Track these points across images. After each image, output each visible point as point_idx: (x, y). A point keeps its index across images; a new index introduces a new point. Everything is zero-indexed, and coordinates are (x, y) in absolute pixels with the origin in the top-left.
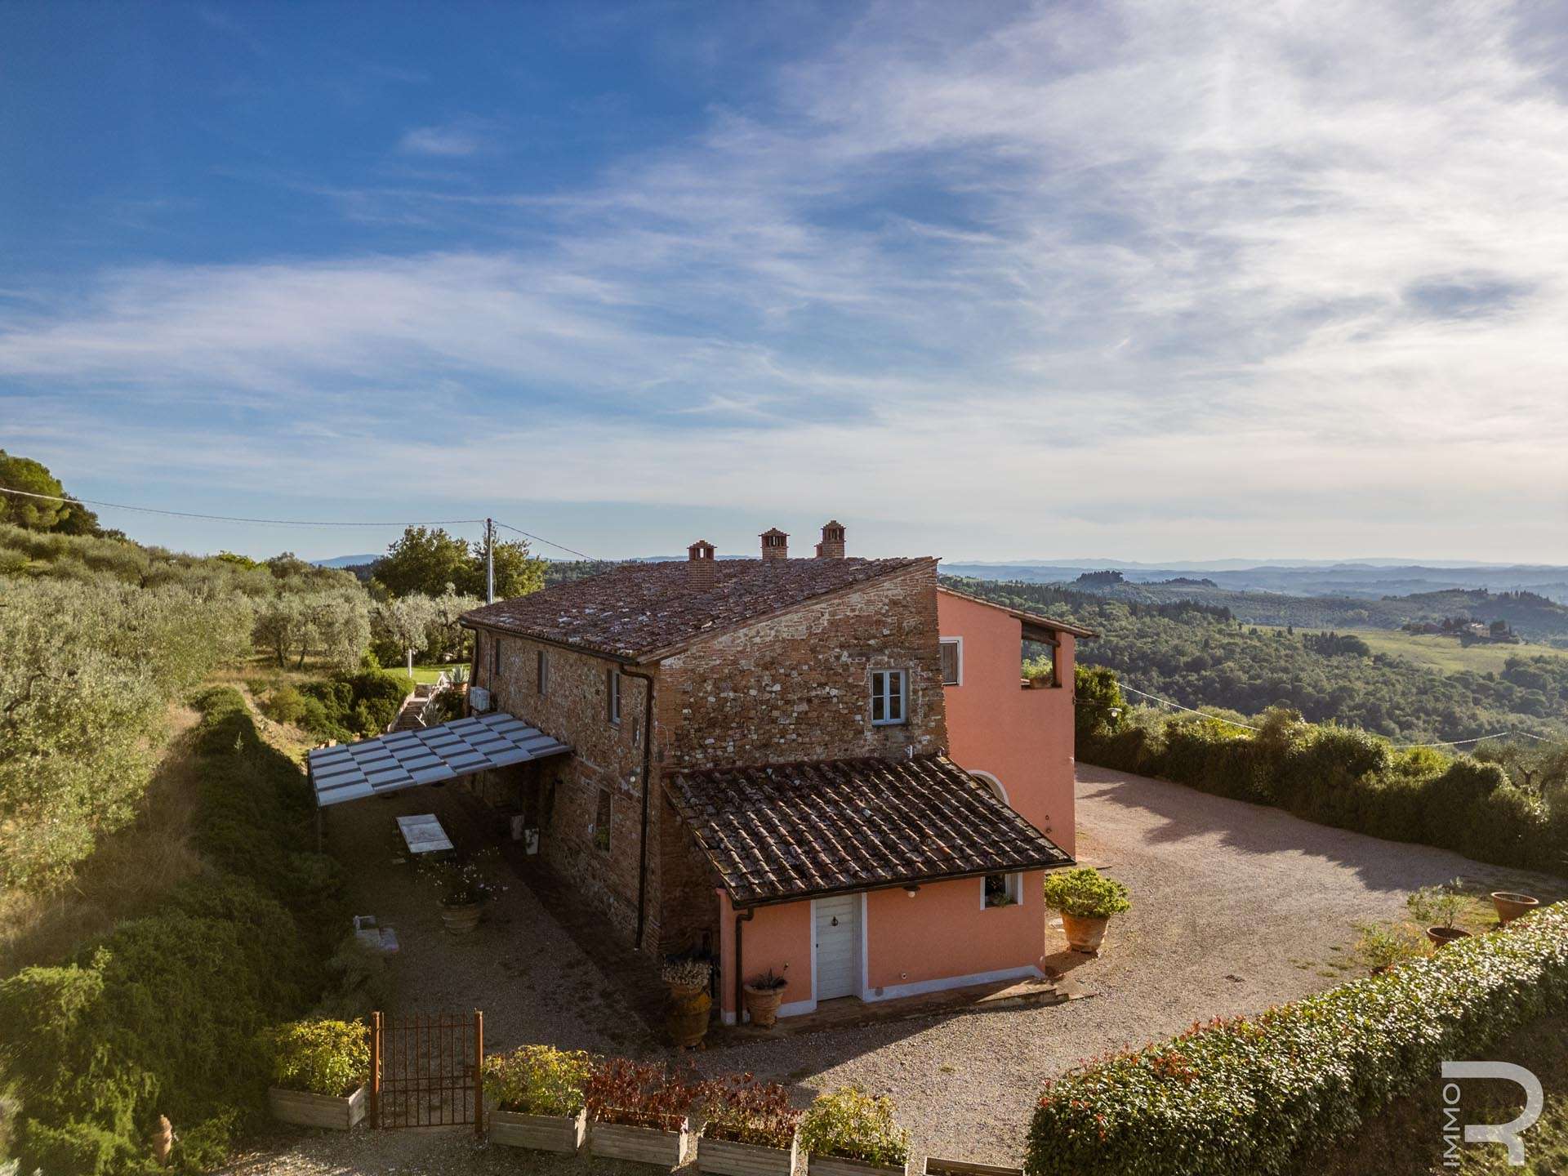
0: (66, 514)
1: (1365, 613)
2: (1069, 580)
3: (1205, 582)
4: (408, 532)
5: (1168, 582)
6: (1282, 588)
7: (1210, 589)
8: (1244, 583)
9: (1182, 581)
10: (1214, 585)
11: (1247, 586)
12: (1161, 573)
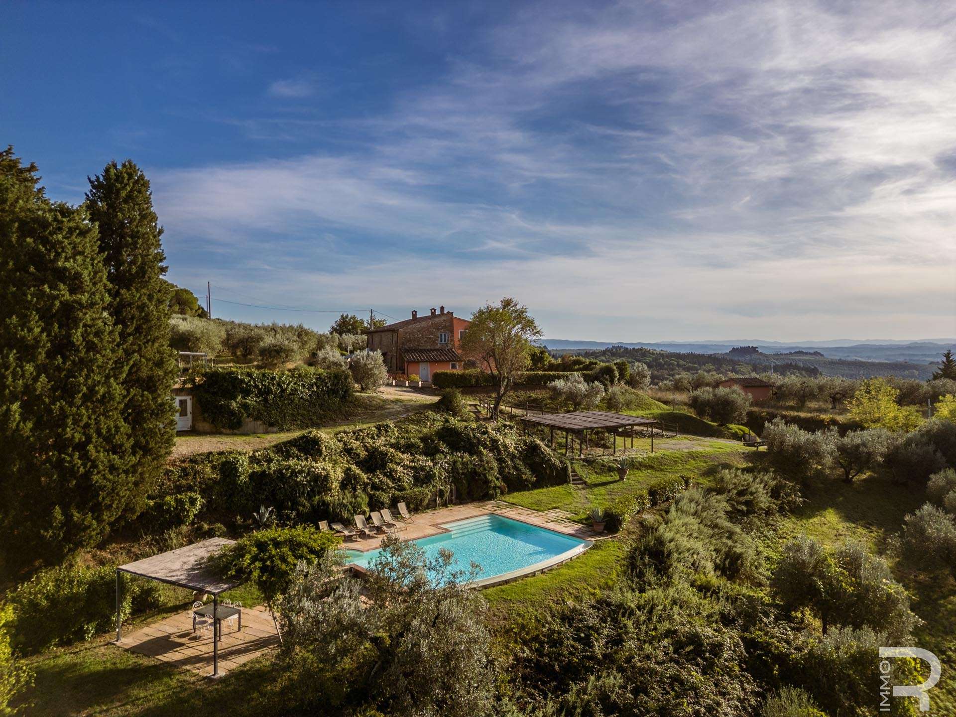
0: (200, 311)
1: (916, 372)
2: (724, 352)
3: (816, 353)
4: (342, 316)
5: (791, 353)
6: (869, 357)
7: (818, 358)
8: (846, 355)
9: (800, 353)
10: (822, 355)
11: (848, 356)
12: (792, 348)
